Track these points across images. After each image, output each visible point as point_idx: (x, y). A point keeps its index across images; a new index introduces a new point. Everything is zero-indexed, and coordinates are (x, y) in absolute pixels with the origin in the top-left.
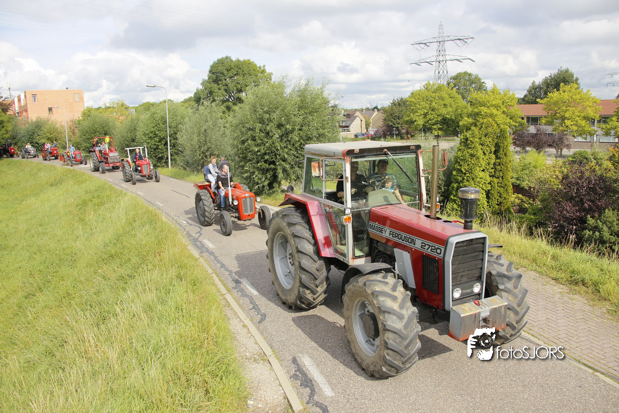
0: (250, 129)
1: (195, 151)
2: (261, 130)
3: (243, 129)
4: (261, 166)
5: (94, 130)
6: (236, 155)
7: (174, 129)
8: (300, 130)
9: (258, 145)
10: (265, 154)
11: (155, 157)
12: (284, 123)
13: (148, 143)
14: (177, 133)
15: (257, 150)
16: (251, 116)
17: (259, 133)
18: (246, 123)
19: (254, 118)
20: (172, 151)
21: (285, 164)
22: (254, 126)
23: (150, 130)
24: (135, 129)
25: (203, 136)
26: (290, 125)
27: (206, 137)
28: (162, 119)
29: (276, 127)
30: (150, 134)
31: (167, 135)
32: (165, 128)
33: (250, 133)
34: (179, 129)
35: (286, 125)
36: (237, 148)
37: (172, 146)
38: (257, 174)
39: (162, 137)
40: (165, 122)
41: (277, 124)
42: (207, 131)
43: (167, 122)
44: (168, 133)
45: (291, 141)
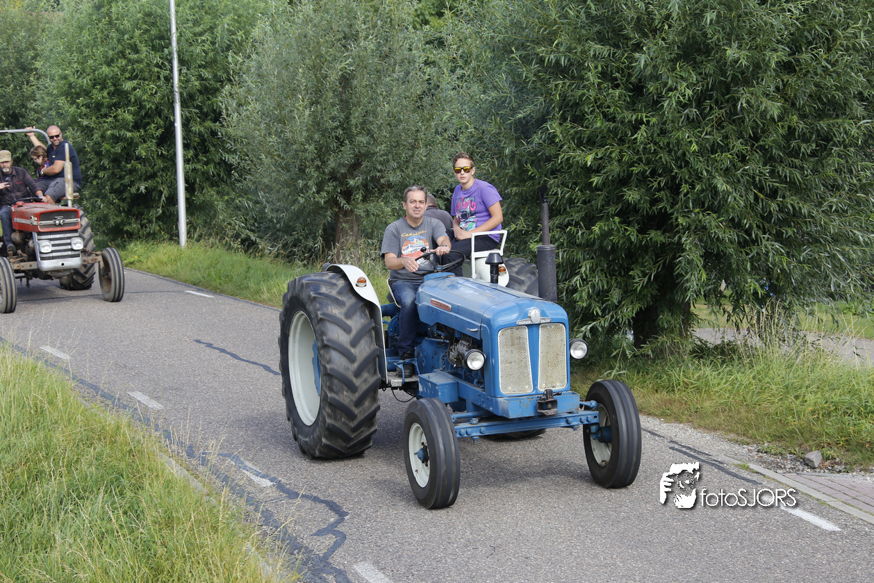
0: (558, 70)
1: (302, 170)
2: (604, 75)
3: (524, 71)
4: (605, 235)
7: (206, 74)
8: (787, 67)
10: (624, 181)
11: (118, 192)
12: (714, 35)
13: (88, 131)
14: (217, 90)
15: (589, 163)
16: (563, 8)
17: (599, 84)
18: (538, 44)
19: (577, 17)
20: (194, 170)
21: (718, 227)
22: (576, 53)
23: (95, 71)
24: (25, 68)
25: (333, 105)
26: (740, 47)
27: (347, 108)
28: (145, 22)
29: (678, 58)
30: (95, 91)
31: (173, 98)
32: (161, 68)
33: (556, 86)
34: (228, 73)
35: (724, 44)
36: (495, 154)
37: (195, 149)
38: (588, 272)
39: (148, 107)
40: (161, 38)
41: (682, 44)
42: (355, 82)
43: (170, 39)
44: (176, 89)
45: (743, 122)
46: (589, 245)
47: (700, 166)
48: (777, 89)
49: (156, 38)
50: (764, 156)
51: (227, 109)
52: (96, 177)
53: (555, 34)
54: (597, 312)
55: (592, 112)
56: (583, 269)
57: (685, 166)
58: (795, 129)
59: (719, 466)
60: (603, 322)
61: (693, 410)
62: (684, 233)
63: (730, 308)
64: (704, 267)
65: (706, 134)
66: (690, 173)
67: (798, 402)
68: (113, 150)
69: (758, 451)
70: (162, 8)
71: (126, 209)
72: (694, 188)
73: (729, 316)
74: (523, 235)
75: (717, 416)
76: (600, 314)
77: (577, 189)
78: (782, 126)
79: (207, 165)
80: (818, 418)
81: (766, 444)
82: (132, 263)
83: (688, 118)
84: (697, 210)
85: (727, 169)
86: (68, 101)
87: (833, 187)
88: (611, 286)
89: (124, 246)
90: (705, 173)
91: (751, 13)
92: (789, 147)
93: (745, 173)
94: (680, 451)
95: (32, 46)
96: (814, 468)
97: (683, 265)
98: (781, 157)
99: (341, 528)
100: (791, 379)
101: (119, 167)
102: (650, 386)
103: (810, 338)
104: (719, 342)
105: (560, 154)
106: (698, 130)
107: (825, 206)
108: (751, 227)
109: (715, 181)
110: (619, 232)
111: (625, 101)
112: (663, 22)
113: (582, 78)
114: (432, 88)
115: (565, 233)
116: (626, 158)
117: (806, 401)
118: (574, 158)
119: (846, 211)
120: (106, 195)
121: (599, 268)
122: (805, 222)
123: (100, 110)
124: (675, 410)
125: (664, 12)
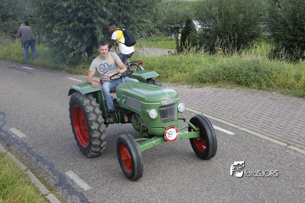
4: (73, 26)
6: (40, 14)
10: (78, 10)
46: (71, 29)
47: (98, 4)
54: (75, 49)
57: (95, 4)
60: (77, 51)
62: (96, 24)
64: (103, 34)
72: (97, 10)
74: (50, 28)
76: (76, 49)
77: (64, 13)
84: (99, 17)
85: (106, 5)
87: (136, 7)
88: (78, 41)
90: (100, 6)
93: (111, 5)
97: (97, 33)
99: (5, 119)
105: (57, 4)
107: (135, 13)
109: (103, 9)
110: (78, 25)
115: (62, 27)
116: (77, 4)
118: (62, 4)
119: (141, 14)
121: (74, 36)
122: (130, 17)
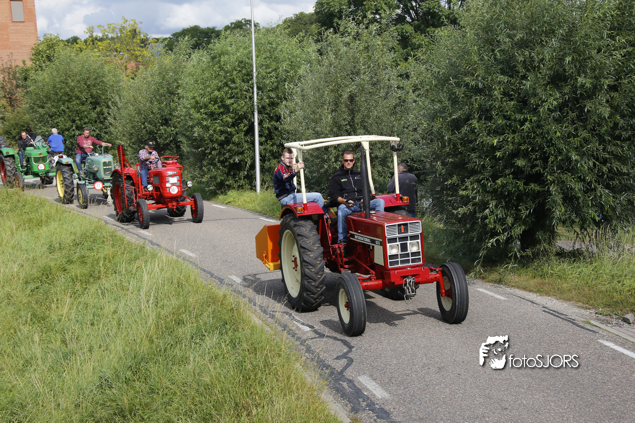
0: (477, 91)
2: (505, 94)
3: (456, 90)
4: (504, 186)
5: (66, 94)
6: (437, 157)
7: (273, 95)
8: (613, 88)
9: (496, 132)
10: (515, 154)
11: (222, 162)
12: (570, 70)
13: (207, 128)
14: (279, 104)
15: (495, 144)
16: (480, 55)
17: (502, 98)
18: (465, 75)
19: (489, 60)
20: (264, 149)
21: (571, 181)
22: (488, 80)
23: (210, 95)
24: (172, 93)
25: (344, 112)
26: (585, 77)
27: (353, 113)
28: (239, 66)
29: (548, 83)
30: (210, 105)
31: (254, 109)
32: (247, 91)
33: (476, 99)
34: (285, 94)
35: (575, 76)
36: (439, 139)
37: (266, 137)
38: (494, 208)
39: (240, 113)
40: (248, 75)
41: (551, 75)
42: (357, 99)
43: (252, 76)
44: (255, 104)
45: (587, 121)
46: (495, 191)
47: (562, 146)
48: (607, 101)
49: (245, 75)
50: (599, 140)
51: (284, 115)
52: (210, 153)
53: (475, 70)
54: (500, 231)
55: (496, 115)
56: (491, 206)
57: (552, 146)
58: (618, 124)
59: (572, 321)
60: (503, 237)
61: (556, 289)
62: (551, 185)
63: (578, 230)
64: (563, 204)
65: (565, 128)
66: (555, 151)
67: (620, 285)
68: (219, 138)
69: (596, 313)
70: (249, 58)
71: (226, 172)
72: (557, 159)
73: (578, 234)
74: (455, 186)
75: (571, 293)
77: (488, 159)
78: (611, 122)
79: (272, 146)
80: (632, 294)
81: (600, 309)
82: (229, 202)
83: (554, 118)
84: (559, 171)
85: (577, 148)
86: (196, 111)
88: (508, 216)
89: (226, 193)
90: (565, 150)
91: (592, 57)
92: (615, 134)
93: (588, 150)
94: (549, 313)
95: (176, 80)
96: (630, 323)
97: (551, 203)
98: (610, 141)
99: (350, 355)
100: (615, 272)
101: (223, 148)
102: (531, 274)
103: (627, 247)
104: (571, 249)
105: (477, 139)
106: (560, 125)
108: (591, 182)
109: (570, 154)
110: (512, 184)
111: (516, 108)
112: (540, 63)
113: (491, 96)
114: (402, 101)
115: (480, 185)
116: (517, 141)
117: (624, 284)
118: (486, 141)
120: (216, 164)
121: (500, 205)
123: (213, 116)
124: (546, 289)
125: (541, 57)
